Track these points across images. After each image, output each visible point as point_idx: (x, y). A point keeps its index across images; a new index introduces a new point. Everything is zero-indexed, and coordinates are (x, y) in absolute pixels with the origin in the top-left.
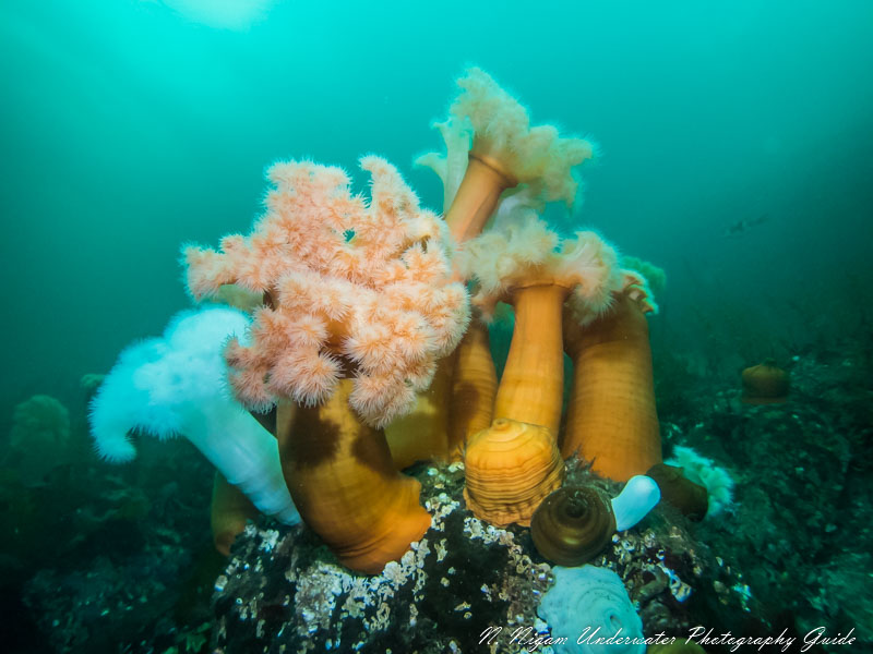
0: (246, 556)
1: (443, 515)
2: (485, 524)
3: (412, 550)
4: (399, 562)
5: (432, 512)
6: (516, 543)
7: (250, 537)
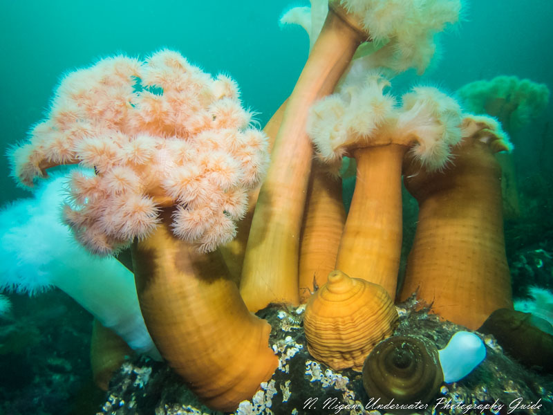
0: (121, 393)
1: (288, 357)
2: (324, 367)
3: (262, 389)
4: (251, 400)
5: (279, 354)
6: (349, 388)
7: (127, 373)
